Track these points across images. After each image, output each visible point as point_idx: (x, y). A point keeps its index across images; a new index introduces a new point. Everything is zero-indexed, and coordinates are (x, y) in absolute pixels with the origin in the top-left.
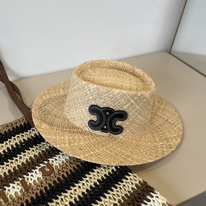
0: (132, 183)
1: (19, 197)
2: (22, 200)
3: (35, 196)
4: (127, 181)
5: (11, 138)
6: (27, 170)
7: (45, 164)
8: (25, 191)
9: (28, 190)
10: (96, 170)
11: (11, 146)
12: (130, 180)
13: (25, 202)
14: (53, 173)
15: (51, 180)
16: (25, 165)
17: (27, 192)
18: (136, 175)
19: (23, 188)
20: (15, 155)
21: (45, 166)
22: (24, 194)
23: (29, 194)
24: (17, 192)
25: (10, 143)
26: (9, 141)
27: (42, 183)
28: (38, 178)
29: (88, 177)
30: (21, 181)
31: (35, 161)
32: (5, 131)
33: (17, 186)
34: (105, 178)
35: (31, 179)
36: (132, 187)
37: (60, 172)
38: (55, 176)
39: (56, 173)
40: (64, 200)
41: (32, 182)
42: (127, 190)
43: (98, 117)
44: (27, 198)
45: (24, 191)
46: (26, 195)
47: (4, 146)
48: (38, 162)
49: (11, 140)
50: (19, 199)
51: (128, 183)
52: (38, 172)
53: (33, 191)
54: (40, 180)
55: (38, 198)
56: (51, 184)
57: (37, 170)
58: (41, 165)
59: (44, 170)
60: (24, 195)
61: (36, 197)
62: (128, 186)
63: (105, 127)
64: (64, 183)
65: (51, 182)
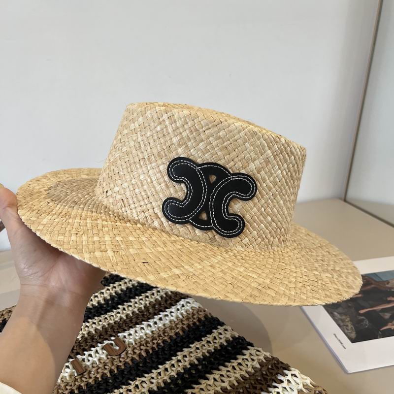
0: (253, 360)
1: (68, 383)
2: (72, 386)
3: (94, 382)
4: (244, 357)
6: (82, 348)
7: (112, 340)
8: (78, 374)
9: (82, 374)
10: (194, 344)
12: (250, 356)
13: (76, 389)
14: (125, 352)
15: (120, 362)
16: (79, 342)
17: (82, 377)
18: (260, 349)
19: (75, 372)
21: (113, 342)
22: (76, 379)
27: (105, 364)
28: (99, 360)
30: (72, 363)
31: (96, 338)
33: (66, 369)
34: (207, 354)
35: (89, 361)
36: (252, 365)
37: (136, 351)
38: (128, 357)
39: (129, 352)
40: (140, 386)
41: (88, 363)
42: (244, 369)
43: (190, 187)
44: (79, 384)
45: (76, 375)
46: (79, 380)
48: (100, 338)
50: (67, 385)
51: (246, 361)
52: (100, 352)
53: (91, 375)
54: (102, 361)
55: (99, 383)
56: (121, 366)
57: (98, 349)
58: (105, 342)
59: (111, 348)
60: (75, 381)
62: (247, 365)
63: (204, 216)
64: (141, 365)
65: (120, 364)
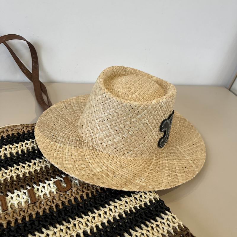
0: (169, 226)
1: (22, 209)
2: (24, 213)
4: (163, 221)
5: (29, 140)
6: (39, 179)
7: (62, 177)
9: (34, 203)
10: (125, 198)
11: (27, 149)
12: (167, 220)
13: (27, 216)
14: (70, 191)
15: (66, 198)
16: (37, 173)
17: (34, 205)
18: (175, 216)
19: (29, 200)
20: (28, 159)
21: (62, 179)
22: (29, 206)
23: (35, 208)
24: (20, 202)
25: (27, 145)
26: (26, 143)
27: (54, 198)
28: (50, 192)
29: (113, 205)
31: (50, 172)
32: (24, 132)
33: (23, 195)
34: (134, 210)
35: (42, 192)
36: (167, 230)
37: (79, 191)
38: (72, 195)
39: (73, 191)
40: (77, 226)
41: (42, 194)
42: (161, 231)
44: (31, 212)
45: (30, 202)
46: (31, 208)
47: (18, 147)
48: (54, 174)
49: (28, 142)
50: (21, 210)
51: (163, 224)
52: (52, 185)
53: (41, 205)
54: (52, 195)
55: (46, 215)
56: (65, 202)
57: (51, 183)
58: (56, 177)
60: (28, 208)
61: (43, 213)
62: (163, 228)
64: (81, 205)
65: (65, 200)
